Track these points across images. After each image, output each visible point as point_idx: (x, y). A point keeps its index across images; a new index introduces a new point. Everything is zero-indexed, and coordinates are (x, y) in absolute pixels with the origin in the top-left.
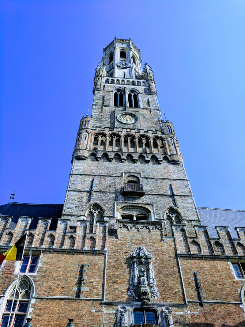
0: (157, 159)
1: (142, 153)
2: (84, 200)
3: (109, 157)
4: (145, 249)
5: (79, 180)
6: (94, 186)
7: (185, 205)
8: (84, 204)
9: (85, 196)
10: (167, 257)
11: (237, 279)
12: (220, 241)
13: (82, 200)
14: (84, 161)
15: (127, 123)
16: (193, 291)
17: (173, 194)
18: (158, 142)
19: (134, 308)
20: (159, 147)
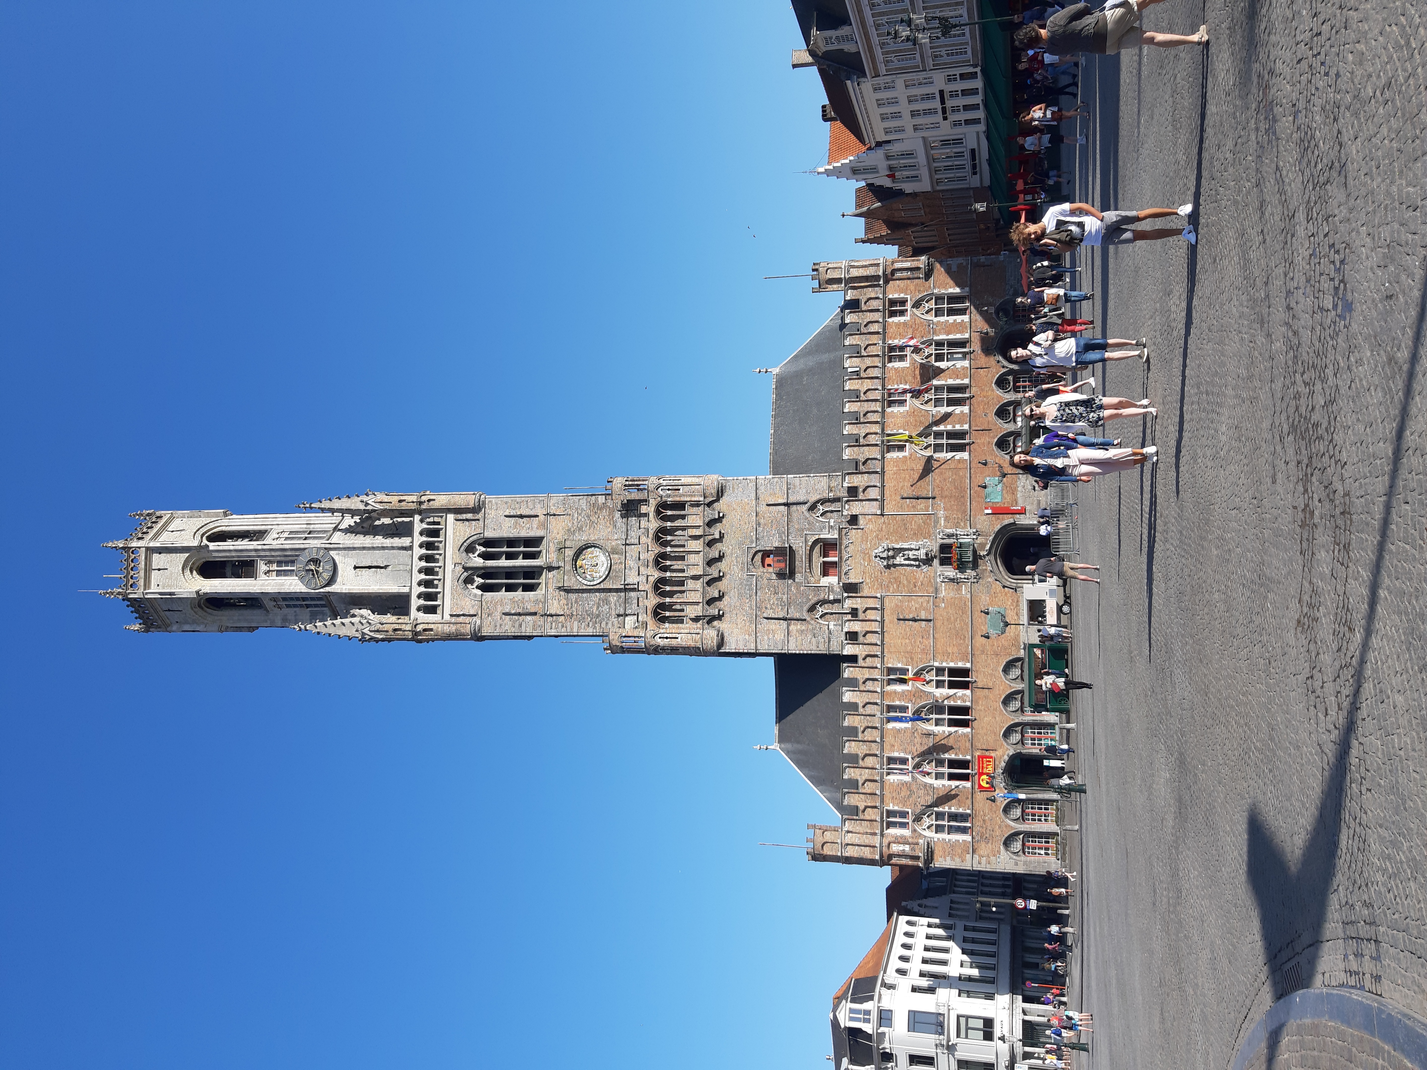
0: (715, 519)
1: (704, 543)
2: (803, 628)
3: (717, 596)
5: (766, 638)
6: (776, 616)
7: (804, 491)
8: (810, 627)
9: (794, 627)
13: (802, 631)
14: (726, 635)
15: (605, 565)
16: (921, 504)
17: (784, 504)
18: (669, 513)
19: (938, 566)
20: (682, 513)
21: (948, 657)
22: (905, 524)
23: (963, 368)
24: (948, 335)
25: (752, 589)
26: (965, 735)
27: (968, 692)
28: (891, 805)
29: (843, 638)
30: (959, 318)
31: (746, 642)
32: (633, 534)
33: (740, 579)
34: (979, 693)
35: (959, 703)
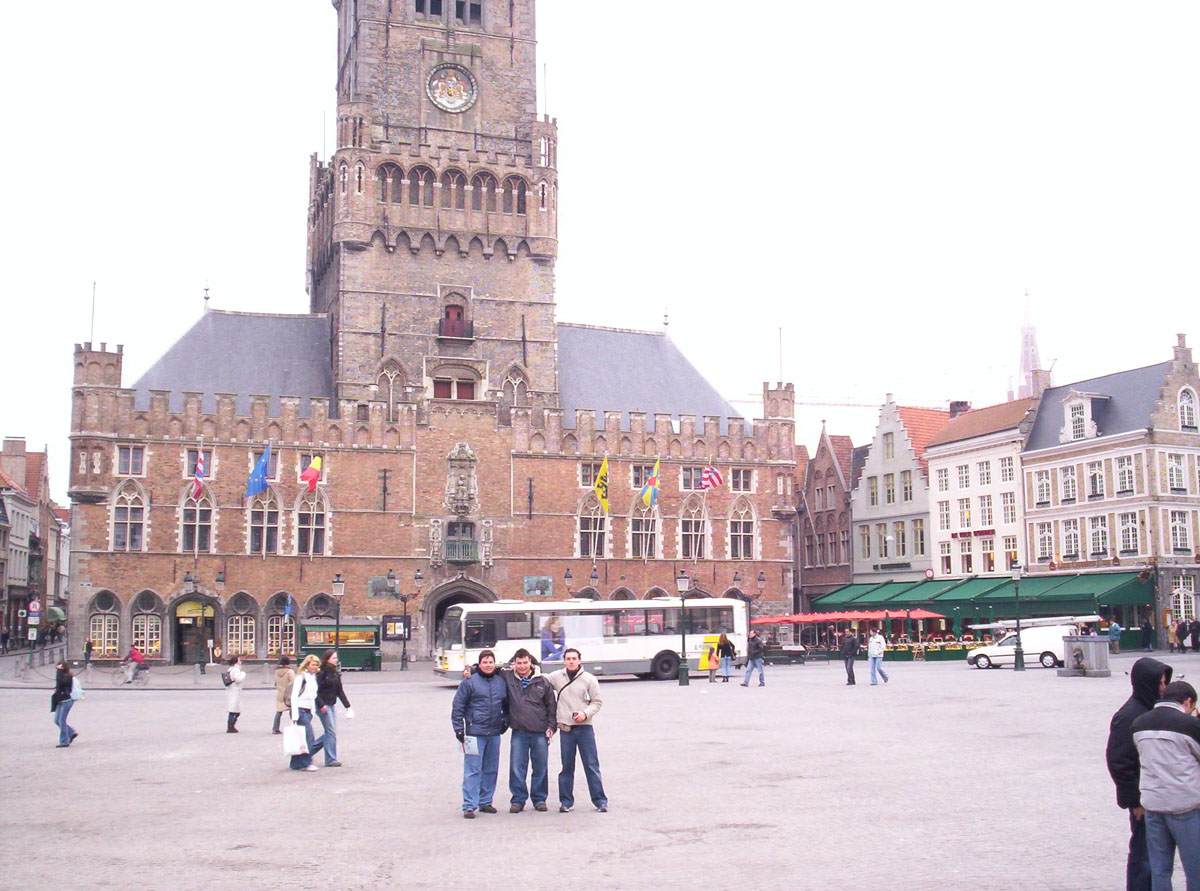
0: (507, 250)
1: (478, 234)
2: (372, 353)
3: (412, 245)
4: (467, 447)
5: (359, 305)
6: (386, 320)
7: (539, 362)
8: (372, 362)
9: (373, 342)
10: (497, 457)
11: (581, 486)
12: (575, 435)
13: (368, 351)
14: (363, 254)
15: (449, 106)
16: (523, 502)
17: (524, 337)
18: (515, 192)
19: (449, 521)
20: (515, 209)
21: (339, 529)
22: (499, 482)
23: (675, 553)
24: (712, 536)
25: (419, 291)
26: (242, 548)
27: (295, 553)
28: (151, 453)
29: (361, 402)
30: (728, 548)
31: (353, 279)
32: (487, 145)
33: (433, 276)
34: (295, 565)
35: (281, 541)
